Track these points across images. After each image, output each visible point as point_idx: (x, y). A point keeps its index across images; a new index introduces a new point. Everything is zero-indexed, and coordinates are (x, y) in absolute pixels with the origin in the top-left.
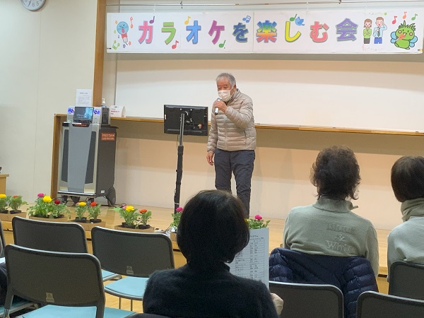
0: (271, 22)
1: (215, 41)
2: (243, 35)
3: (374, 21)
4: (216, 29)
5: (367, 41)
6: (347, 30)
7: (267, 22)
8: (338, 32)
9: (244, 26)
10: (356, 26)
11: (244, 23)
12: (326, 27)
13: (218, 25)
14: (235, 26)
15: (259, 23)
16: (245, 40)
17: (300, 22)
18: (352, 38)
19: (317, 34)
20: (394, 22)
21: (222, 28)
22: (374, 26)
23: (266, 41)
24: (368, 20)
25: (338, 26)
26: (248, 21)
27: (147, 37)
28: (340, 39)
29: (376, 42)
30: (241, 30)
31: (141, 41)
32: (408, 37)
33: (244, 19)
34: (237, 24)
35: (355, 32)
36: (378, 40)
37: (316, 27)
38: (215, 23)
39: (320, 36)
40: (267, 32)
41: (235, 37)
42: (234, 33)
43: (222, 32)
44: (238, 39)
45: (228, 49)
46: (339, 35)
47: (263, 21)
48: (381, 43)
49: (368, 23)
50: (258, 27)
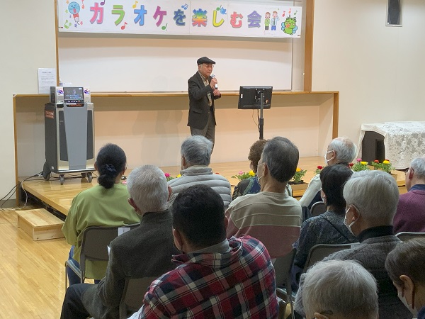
0: (203, 10)
1: (158, 24)
2: (182, 20)
3: (272, 14)
4: (160, 13)
5: (267, 28)
6: (254, 20)
7: (200, 10)
8: (249, 21)
9: (183, 12)
10: (260, 16)
11: (182, 10)
12: (241, 16)
13: (161, 10)
14: (175, 12)
15: (195, 11)
16: (183, 24)
17: (224, 12)
18: (258, 25)
19: (235, 21)
20: (284, 15)
21: (165, 13)
22: (272, 17)
23: (199, 26)
24: (268, 13)
25: (249, 16)
26: (186, 9)
27: (98, 18)
28: (250, 26)
29: (272, 29)
30: (180, 16)
31: (92, 21)
32: (292, 26)
33: (183, 7)
34: (177, 10)
35: (260, 21)
36: (274, 28)
37: (234, 16)
38: (159, 8)
39: (237, 23)
40: (200, 18)
41: (175, 22)
42: (175, 18)
43: (164, 16)
44: (177, 23)
45: (169, 31)
46: (249, 23)
47: (197, 10)
48: (275, 29)
49: (268, 15)
50: (193, 14)
